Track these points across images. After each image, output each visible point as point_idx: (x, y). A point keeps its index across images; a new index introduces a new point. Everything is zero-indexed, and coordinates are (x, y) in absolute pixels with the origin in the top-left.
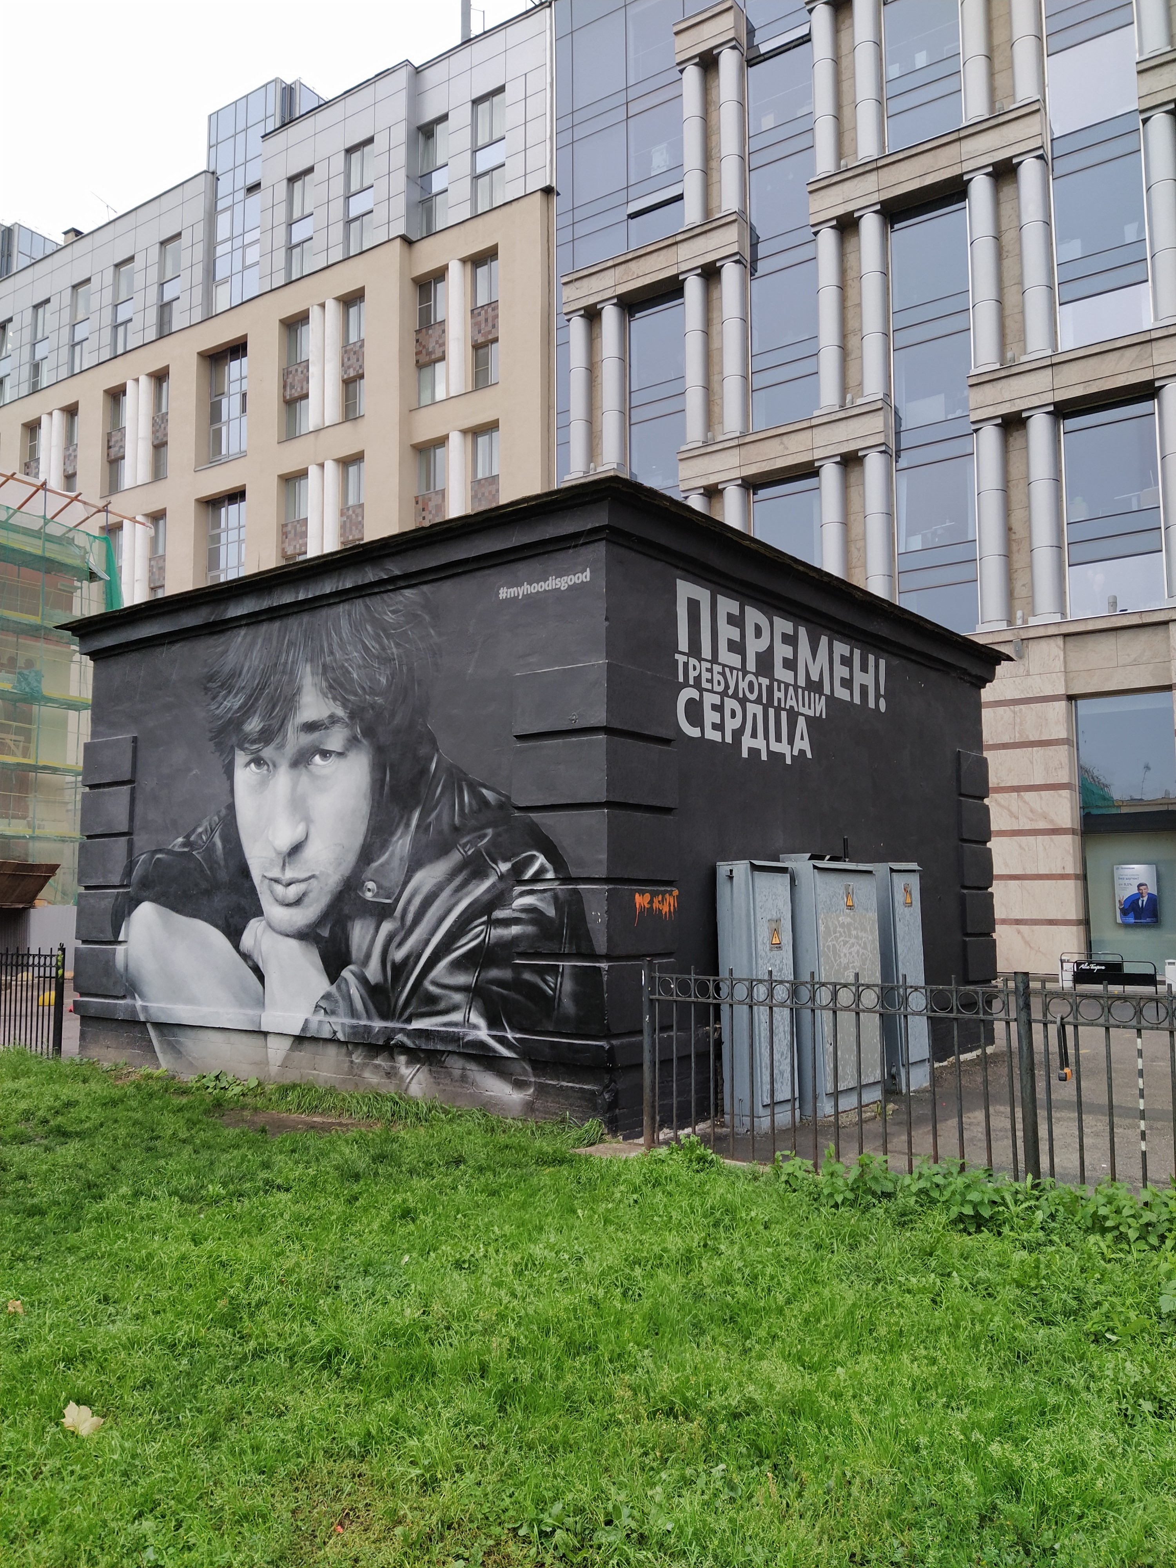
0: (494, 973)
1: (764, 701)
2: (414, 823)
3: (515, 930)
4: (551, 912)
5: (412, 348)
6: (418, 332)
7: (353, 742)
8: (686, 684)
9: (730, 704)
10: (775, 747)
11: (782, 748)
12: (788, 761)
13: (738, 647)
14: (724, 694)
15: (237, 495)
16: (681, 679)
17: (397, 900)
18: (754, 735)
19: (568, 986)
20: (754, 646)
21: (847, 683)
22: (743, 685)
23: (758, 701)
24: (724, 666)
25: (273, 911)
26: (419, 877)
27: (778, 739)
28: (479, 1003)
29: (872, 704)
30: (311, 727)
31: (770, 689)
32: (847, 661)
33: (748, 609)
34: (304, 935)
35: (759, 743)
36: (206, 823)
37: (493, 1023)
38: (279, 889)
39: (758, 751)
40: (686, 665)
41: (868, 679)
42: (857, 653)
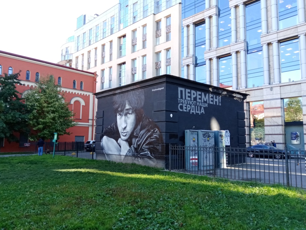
0: (151, 146)
1: (195, 105)
2: (141, 124)
3: (154, 140)
4: (158, 137)
5: (155, 34)
6: (156, 31)
7: (133, 112)
8: (180, 103)
9: (188, 106)
10: (197, 112)
11: (199, 112)
12: (200, 114)
13: (190, 97)
14: (187, 104)
15: (124, 63)
16: (179, 102)
17: (138, 135)
18: (193, 110)
19: (160, 148)
20: (193, 96)
21: (212, 101)
22: (191, 103)
23: (194, 105)
24: (187, 100)
25: (122, 137)
26: (141, 132)
27: (198, 111)
28: (149, 150)
29: (218, 104)
30: (127, 110)
31: (196, 103)
32: (212, 97)
33: (192, 91)
34: (126, 141)
35: (194, 111)
36: (113, 124)
37: (151, 154)
38: (123, 134)
39: (194, 113)
40: (180, 100)
41: (217, 100)
42: (215, 96)
